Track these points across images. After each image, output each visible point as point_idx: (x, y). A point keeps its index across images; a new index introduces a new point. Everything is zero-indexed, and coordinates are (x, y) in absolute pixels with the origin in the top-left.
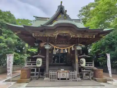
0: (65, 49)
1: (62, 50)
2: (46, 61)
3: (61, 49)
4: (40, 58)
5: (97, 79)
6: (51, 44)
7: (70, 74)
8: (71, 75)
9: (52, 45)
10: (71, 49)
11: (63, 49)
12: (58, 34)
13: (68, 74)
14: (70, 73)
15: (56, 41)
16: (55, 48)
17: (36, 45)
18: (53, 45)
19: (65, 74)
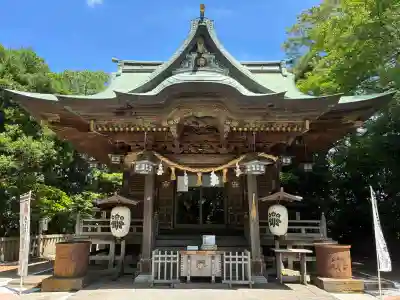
0: (209, 173)
1: (199, 175)
2: (142, 218)
3: (196, 173)
4: (123, 205)
5: (324, 279)
6: (160, 157)
7: (225, 262)
8: (228, 265)
9: (164, 159)
10: (231, 171)
11: (204, 173)
12: (177, 120)
13: (217, 260)
14: (225, 256)
15: (177, 144)
16: (173, 169)
17: (115, 159)
18: (167, 161)
19: (208, 261)
